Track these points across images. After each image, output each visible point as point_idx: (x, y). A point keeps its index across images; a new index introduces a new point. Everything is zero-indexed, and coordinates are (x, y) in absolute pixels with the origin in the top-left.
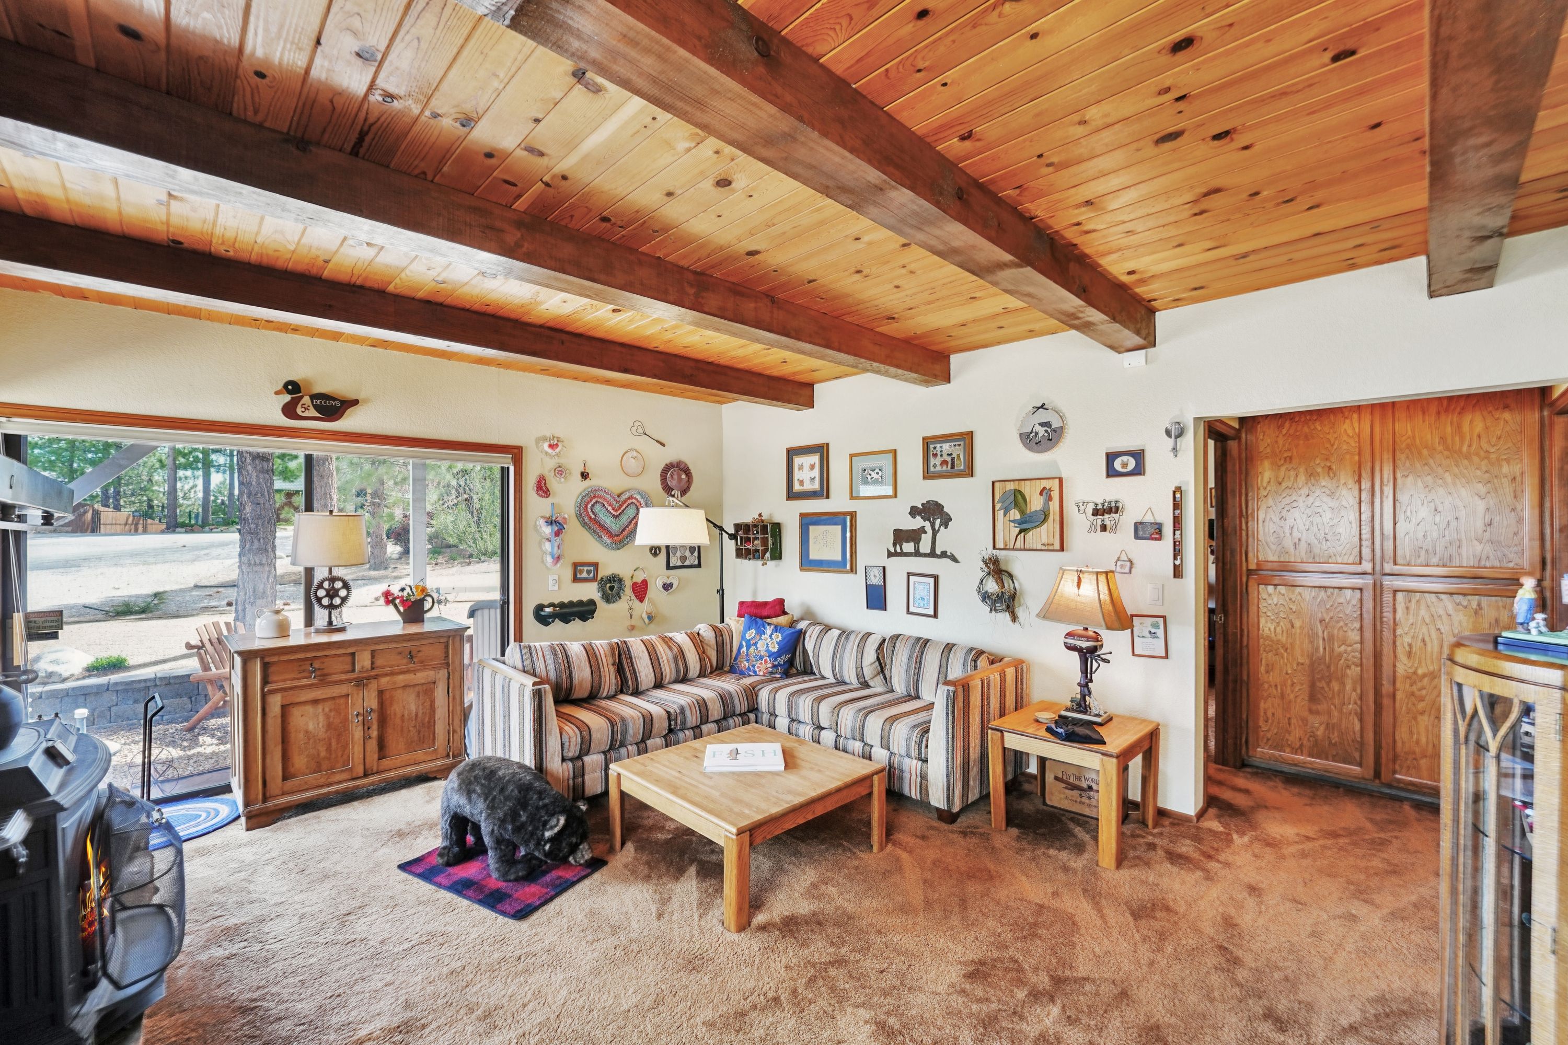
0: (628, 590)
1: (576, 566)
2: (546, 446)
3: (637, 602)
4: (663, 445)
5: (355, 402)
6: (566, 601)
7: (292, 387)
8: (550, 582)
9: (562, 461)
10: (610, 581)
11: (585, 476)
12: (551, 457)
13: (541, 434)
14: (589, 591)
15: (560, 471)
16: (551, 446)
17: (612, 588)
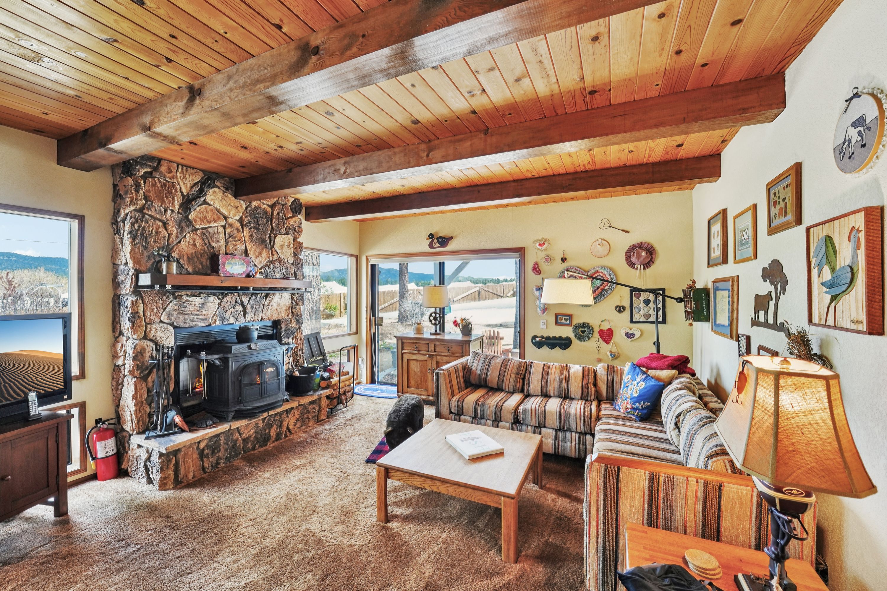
0: (596, 335)
1: (557, 315)
2: (537, 244)
3: (603, 344)
4: (628, 232)
5: (452, 238)
6: (551, 336)
7: (431, 236)
8: (541, 324)
9: (549, 252)
10: (583, 327)
11: (564, 260)
12: (541, 251)
13: (535, 239)
14: (567, 332)
15: (548, 259)
16: (540, 245)
17: (583, 332)
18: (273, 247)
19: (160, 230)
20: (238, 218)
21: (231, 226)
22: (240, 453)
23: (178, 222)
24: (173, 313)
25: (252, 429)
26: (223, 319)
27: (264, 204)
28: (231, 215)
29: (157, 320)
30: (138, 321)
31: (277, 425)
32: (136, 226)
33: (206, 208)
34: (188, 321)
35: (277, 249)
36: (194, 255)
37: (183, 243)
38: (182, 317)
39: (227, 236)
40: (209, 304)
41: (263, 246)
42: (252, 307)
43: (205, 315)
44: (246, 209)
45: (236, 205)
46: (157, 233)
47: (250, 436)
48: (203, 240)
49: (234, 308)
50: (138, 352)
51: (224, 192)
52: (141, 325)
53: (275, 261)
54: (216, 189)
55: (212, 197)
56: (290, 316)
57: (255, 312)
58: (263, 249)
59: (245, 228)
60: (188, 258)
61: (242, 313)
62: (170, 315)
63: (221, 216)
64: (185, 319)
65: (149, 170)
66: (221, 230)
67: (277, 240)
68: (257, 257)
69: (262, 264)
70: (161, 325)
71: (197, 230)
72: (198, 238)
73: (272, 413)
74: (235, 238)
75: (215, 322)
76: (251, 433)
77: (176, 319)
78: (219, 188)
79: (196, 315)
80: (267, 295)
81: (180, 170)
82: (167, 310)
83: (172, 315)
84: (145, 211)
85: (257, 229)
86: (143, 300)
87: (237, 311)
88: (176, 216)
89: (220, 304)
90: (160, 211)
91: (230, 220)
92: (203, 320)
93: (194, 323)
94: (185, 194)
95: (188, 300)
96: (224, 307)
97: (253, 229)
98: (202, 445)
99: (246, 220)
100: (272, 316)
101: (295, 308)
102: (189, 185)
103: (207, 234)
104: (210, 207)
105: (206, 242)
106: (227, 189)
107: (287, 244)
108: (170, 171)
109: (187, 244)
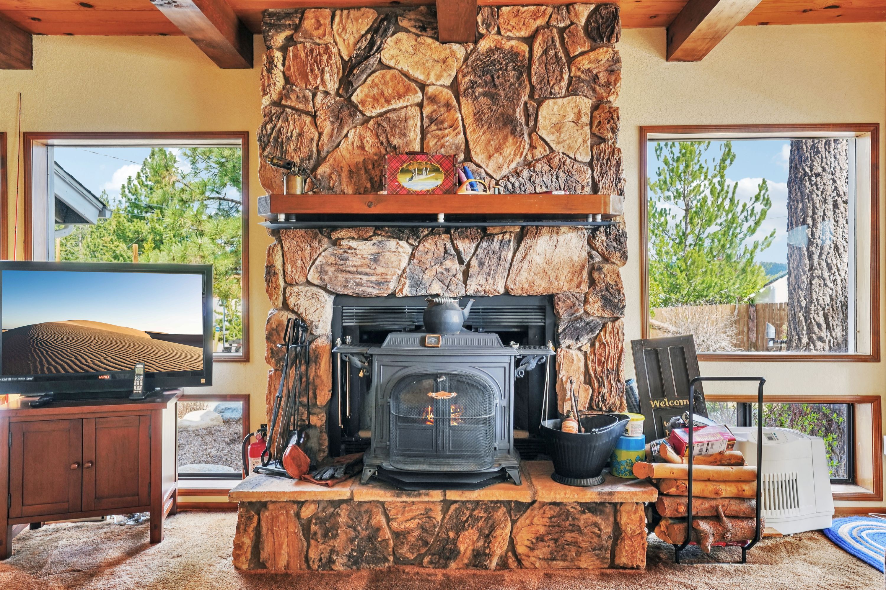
18: (534, 129)
19: (306, 128)
20: (448, 82)
21: (433, 100)
22: (386, 560)
23: (336, 110)
24: (327, 268)
25: (414, 518)
26: (417, 283)
27: (509, 39)
28: (432, 79)
29: (302, 280)
30: (274, 279)
31: (480, 530)
32: (268, 127)
33: (383, 77)
34: (351, 284)
35: (543, 133)
36: (361, 165)
37: (343, 146)
38: (341, 277)
39: (426, 122)
40: (388, 254)
41: (508, 129)
42: (481, 264)
43: (382, 274)
44: (466, 59)
45: (443, 56)
46: (300, 135)
47: (408, 532)
48: (378, 136)
49: (441, 264)
50: (273, 329)
51: (418, 36)
52: (277, 287)
53: (538, 160)
54: (400, 35)
55: (394, 52)
56: (585, 287)
57: (489, 274)
58: (505, 138)
59: (463, 100)
60: (350, 172)
61: (460, 277)
62: (322, 271)
63: (413, 84)
64: (347, 281)
65: (288, 33)
66: (415, 111)
67: (544, 111)
68: (490, 157)
69: (505, 171)
70: (309, 288)
71: (366, 120)
72: (368, 133)
73: (453, 495)
74: (442, 122)
75: (401, 290)
76: (412, 525)
77: (331, 279)
78: (407, 31)
79: (366, 274)
80: (520, 238)
81: (337, 19)
82: (317, 262)
83: (326, 273)
84: (283, 102)
85: (493, 97)
86: (282, 248)
87: (447, 270)
88: (331, 100)
89: (412, 256)
90: (304, 96)
91: (430, 90)
92: (378, 283)
93: (362, 289)
94: (346, 58)
95: (350, 248)
96: (420, 262)
97: (482, 99)
98: (307, 512)
99: (465, 82)
100: (532, 284)
101: (600, 269)
102: (352, 41)
103: (385, 124)
104: (392, 72)
105: (383, 138)
106: (423, 29)
107: (571, 117)
108: (319, 25)
109: (350, 148)
